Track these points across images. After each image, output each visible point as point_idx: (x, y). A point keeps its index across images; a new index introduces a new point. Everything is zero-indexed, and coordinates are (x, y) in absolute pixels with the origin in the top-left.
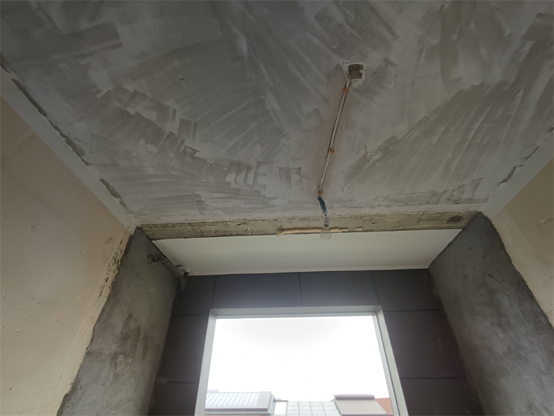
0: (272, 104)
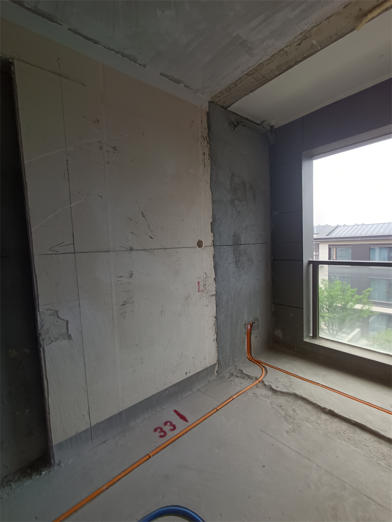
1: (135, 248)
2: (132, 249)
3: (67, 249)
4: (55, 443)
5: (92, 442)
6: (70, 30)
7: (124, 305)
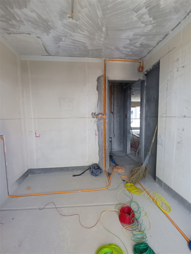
0: (99, 13)
1: (186, 116)
2: (185, 117)
3: (165, 115)
4: (157, 175)
5: (163, 187)
6: (172, 31)
7: (178, 143)
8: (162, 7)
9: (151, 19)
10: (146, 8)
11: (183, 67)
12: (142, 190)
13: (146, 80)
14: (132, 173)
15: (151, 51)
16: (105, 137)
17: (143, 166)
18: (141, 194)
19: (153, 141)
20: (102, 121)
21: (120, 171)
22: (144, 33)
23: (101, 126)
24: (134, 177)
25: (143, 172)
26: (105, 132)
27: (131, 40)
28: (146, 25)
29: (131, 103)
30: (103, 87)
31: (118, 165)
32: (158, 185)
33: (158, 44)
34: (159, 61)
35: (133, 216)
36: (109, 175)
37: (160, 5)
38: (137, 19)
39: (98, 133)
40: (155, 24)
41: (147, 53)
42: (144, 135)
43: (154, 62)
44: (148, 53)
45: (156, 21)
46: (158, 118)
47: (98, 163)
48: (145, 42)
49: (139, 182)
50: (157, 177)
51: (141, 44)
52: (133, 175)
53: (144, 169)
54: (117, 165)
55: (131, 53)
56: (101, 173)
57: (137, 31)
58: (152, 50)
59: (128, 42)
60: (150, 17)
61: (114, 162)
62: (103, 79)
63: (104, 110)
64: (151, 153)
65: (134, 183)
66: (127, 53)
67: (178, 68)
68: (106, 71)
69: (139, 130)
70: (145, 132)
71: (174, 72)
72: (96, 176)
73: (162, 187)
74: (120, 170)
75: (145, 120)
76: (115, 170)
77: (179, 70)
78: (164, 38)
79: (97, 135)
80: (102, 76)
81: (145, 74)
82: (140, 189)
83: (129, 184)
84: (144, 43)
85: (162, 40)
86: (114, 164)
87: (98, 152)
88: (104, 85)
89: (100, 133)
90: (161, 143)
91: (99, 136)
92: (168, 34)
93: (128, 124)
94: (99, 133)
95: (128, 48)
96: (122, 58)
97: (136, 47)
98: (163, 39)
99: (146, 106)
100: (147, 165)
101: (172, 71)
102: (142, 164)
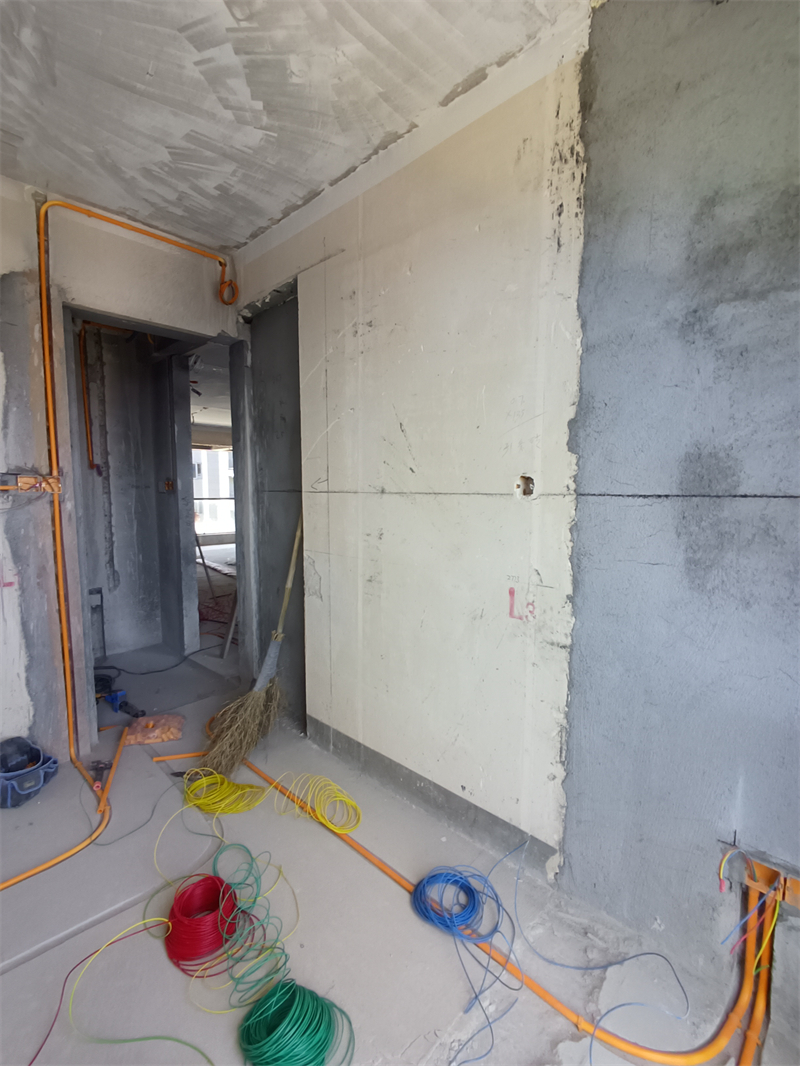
1: (387, 490)
2: (383, 492)
3: (323, 486)
4: (308, 712)
5: (332, 747)
6: (331, 185)
7: (370, 581)
8: (295, 80)
9: (259, 105)
10: (237, 52)
11: (370, 324)
12: (258, 787)
13: (249, 343)
14: (213, 730)
15: (262, 230)
16: (62, 593)
17: (256, 689)
18: (258, 803)
19: (289, 584)
20: (42, 510)
21: (156, 737)
22: (232, 147)
23: (32, 533)
24: (224, 744)
25: (258, 713)
26: (64, 566)
27: (177, 154)
28: (241, 121)
29: (193, 428)
30: (37, 335)
31: (143, 714)
32: (315, 746)
33: (286, 214)
34: (296, 281)
35: (232, 904)
36: (99, 771)
37: (289, 71)
38: (202, 78)
39: (15, 572)
40: (276, 135)
41: (248, 233)
42: (255, 563)
43: (278, 280)
44: (254, 236)
45: (277, 124)
46: (303, 494)
47: (24, 733)
48: (238, 188)
49: (244, 761)
50: (311, 718)
51: (223, 190)
52: (218, 736)
53: (261, 702)
54: (136, 716)
55: (179, 212)
56: (47, 777)
57: (203, 126)
58: (266, 228)
59: (164, 156)
60: (254, 97)
61: (124, 706)
62: (32, 289)
63: (50, 451)
64: (283, 632)
65: (226, 769)
66: (163, 204)
67: (355, 325)
68: (47, 252)
69: (234, 546)
70: (258, 549)
71: (344, 335)
72: (16, 804)
73: (328, 750)
74: (157, 732)
75: (253, 503)
76: (131, 739)
77: (360, 333)
78: (307, 200)
79: (10, 584)
80: (23, 274)
81: (244, 318)
82: (251, 787)
83: (204, 781)
84: (233, 191)
85: (299, 207)
86: (121, 716)
87: (23, 675)
88: (37, 327)
89: (32, 571)
90: (317, 588)
91: (23, 589)
92: (320, 194)
93: (181, 521)
94: (19, 573)
95: (162, 181)
96: (137, 218)
97: (201, 192)
98: (304, 204)
99: (257, 448)
100: (272, 681)
101: (338, 332)
102: (254, 682)
